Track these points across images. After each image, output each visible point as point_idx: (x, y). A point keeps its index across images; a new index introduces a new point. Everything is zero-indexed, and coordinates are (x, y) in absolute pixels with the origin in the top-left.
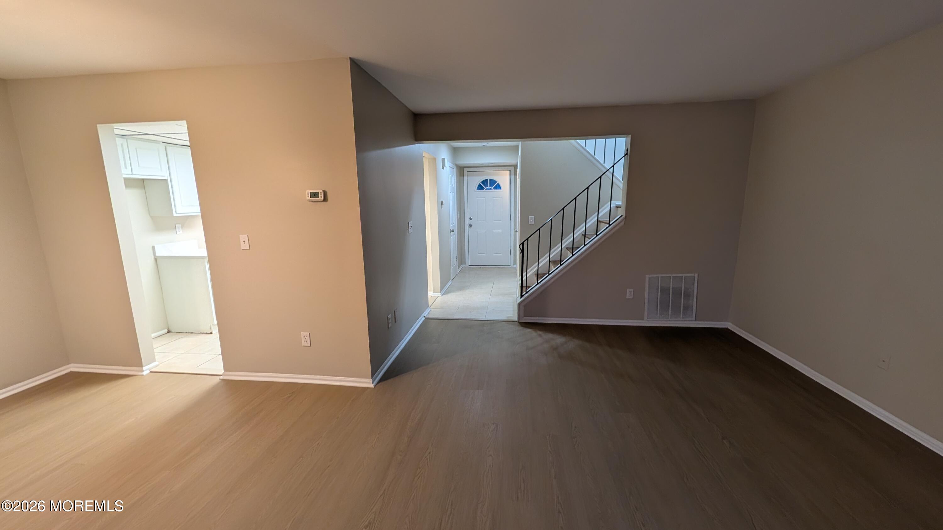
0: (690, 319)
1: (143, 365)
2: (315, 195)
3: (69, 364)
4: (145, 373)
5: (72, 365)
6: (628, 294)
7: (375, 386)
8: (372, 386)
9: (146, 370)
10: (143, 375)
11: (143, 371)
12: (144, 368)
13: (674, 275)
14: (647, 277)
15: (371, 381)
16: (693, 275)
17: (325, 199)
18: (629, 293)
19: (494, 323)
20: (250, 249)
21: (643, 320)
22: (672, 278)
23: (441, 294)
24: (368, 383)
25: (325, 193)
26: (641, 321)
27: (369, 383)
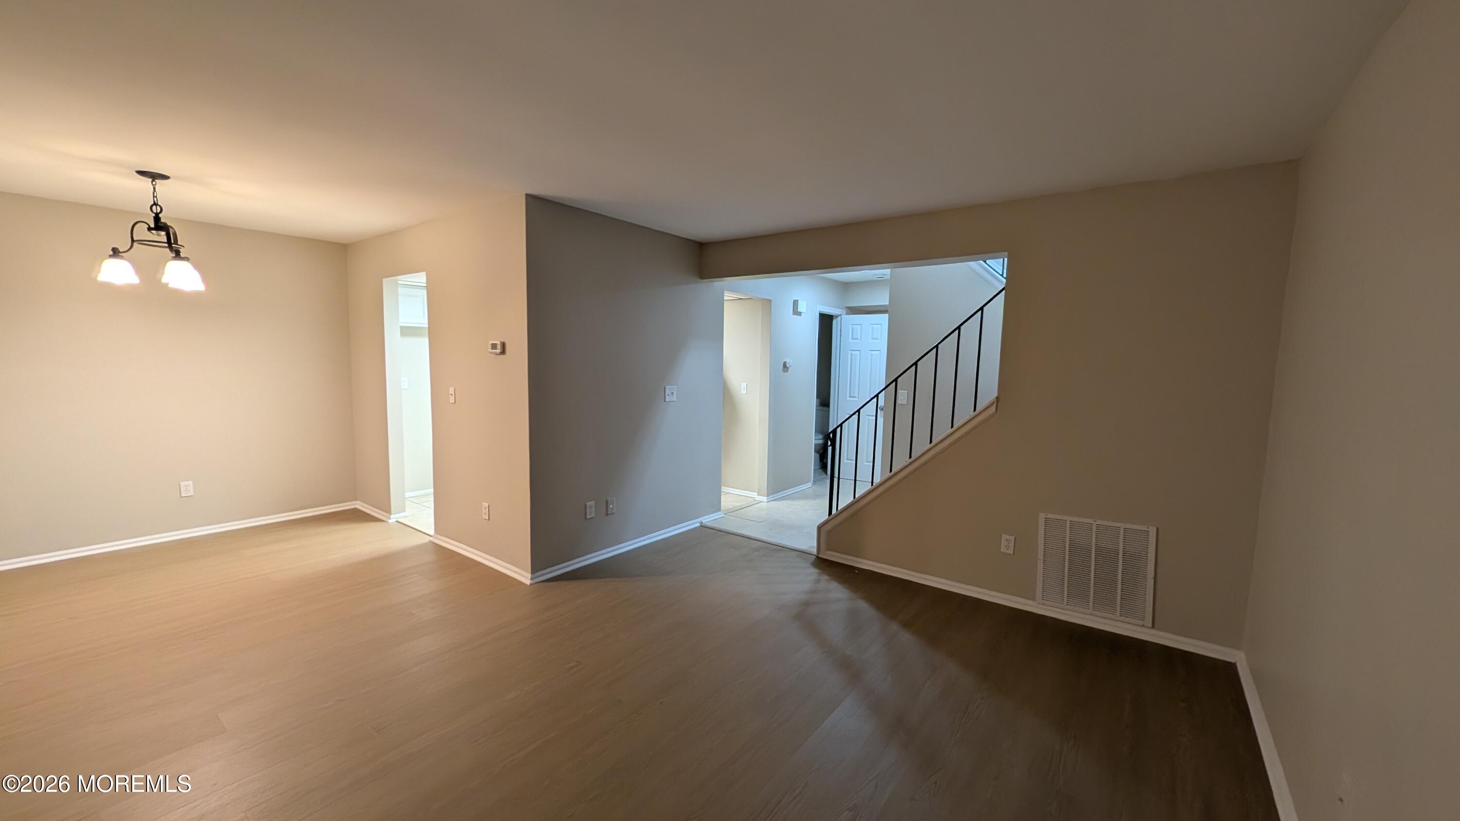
0: (1140, 622)
1: (392, 511)
2: (494, 346)
3: (356, 500)
4: (390, 521)
5: (358, 502)
6: (1004, 543)
7: (531, 585)
8: (528, 582)
9: (393, 519)
10: (388, 522)
11: (390, 519)
12: (392, 516)
13: (1099, 522)
14: (1042, 516)
15: (529, 575)
16: (1144, 528)
17: (503, 352)
18: (1007, 543)
19: (781, 550)
20: (455, 403)
21: (1034, 599)
22: (1094, 527)
23: (767, 499)
24: (524, 577)
25: (503, 345)
26: (1030, 602)
27: (526, 578)
